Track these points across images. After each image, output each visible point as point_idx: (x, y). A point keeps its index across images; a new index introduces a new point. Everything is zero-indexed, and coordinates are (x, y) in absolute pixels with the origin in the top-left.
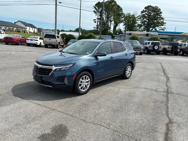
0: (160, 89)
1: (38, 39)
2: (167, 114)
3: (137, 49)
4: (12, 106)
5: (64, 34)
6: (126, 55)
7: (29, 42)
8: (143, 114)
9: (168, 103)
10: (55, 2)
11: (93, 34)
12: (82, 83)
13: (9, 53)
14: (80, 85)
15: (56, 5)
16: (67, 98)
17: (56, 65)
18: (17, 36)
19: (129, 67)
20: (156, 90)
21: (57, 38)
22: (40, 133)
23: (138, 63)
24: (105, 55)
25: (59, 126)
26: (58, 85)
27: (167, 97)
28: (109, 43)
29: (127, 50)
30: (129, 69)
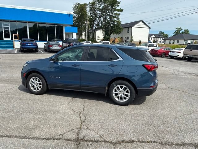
1: (182, 51)
6: (112, 65)
7: (171, 54)
29: (120, 59)
30: (123, 90)
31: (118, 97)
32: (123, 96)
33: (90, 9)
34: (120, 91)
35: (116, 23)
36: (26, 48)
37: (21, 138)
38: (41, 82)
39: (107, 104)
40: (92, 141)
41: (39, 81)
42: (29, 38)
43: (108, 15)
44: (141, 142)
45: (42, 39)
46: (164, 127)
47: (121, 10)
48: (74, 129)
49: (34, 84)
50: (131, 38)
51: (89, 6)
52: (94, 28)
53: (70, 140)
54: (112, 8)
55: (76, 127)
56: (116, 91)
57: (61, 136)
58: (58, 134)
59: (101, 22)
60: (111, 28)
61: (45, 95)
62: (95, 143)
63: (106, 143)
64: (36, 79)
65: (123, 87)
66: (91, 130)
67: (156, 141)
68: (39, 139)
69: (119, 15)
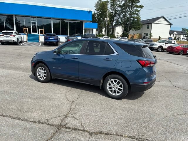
29: (116, 53)
30: (117, 84)
31: (112, 91)
32: (117, 90)
33: (111, 6)
34: (114, 85)
35: (135, 19)
36: (48, 42)
37: (13, 119)
38: (45, 72)
39: (102, 96)
40: (72, 128)
41: (44, 71)
42: (52, 32)
43: (128, 11)
44: (119, 136)
45: (63, 34)
46: (148, 124)
47: (141, 7)
48: (60, 116)
49: (40, 73)
50: (151, 35)
51: (110, 3)
52: (114, 24)
53: (53, 125)
54: (132, 4)
55: (64, 114)
56: (110, 85)
57: (46, 121)
58: (45, 119)
59: (121, 18)
60: (131, 24)
61: (49, 84)
62: (74, 131)
63: (84, 132)
64: (42, 68)
65: (116, 81)
66: (76, 119)
67: (134, 137)
68: (27, 121)
69: (139, 11)
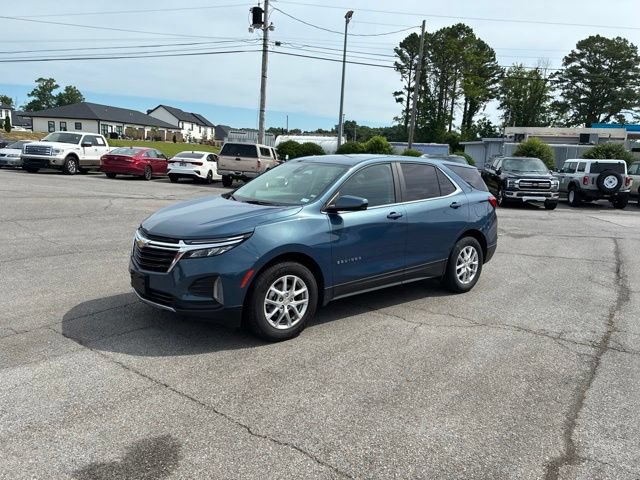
0: (576, 331)
1: (203, 160)
2: (570, 425)
3: (533, 187)
4: (43, 365)
5: (291, 143)
6: (455, 206)
7: (174, 168)
8: (474, 423)
9: (589, 385)
10: (262, 42)
11: (385, 138)
12: (277, 302)
13: (106, 202)
14: (270, 307)
15: (265, 51)
16: (222, 349)
17: (188, 240)
18: (143, 151)
19: (468, 251)
20: (559, 338)
21: (262, 154)
22: (85, 458)
23: (528, 236)
24: (363, 207)
25: (155, 440)
26: (192, 306)
27: (596, 362)
28: (388, 166)
29: (459, 189)
30: (469, 257)
32: (470, 269)
34: (465, 261)
38: (304, 289)
41: (298, 288)
56: (459, 263)
64: (290, 282)
